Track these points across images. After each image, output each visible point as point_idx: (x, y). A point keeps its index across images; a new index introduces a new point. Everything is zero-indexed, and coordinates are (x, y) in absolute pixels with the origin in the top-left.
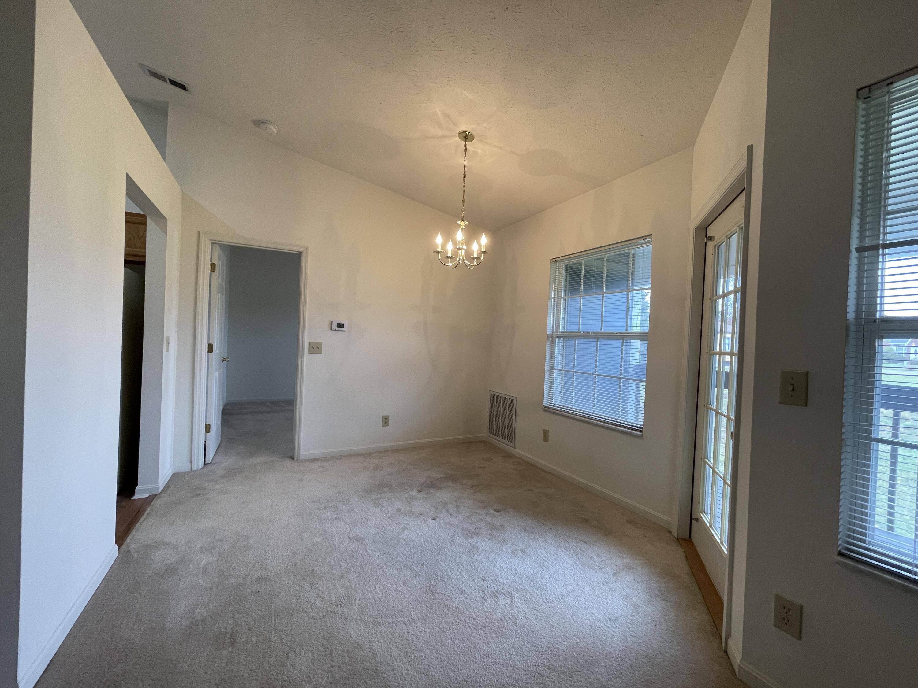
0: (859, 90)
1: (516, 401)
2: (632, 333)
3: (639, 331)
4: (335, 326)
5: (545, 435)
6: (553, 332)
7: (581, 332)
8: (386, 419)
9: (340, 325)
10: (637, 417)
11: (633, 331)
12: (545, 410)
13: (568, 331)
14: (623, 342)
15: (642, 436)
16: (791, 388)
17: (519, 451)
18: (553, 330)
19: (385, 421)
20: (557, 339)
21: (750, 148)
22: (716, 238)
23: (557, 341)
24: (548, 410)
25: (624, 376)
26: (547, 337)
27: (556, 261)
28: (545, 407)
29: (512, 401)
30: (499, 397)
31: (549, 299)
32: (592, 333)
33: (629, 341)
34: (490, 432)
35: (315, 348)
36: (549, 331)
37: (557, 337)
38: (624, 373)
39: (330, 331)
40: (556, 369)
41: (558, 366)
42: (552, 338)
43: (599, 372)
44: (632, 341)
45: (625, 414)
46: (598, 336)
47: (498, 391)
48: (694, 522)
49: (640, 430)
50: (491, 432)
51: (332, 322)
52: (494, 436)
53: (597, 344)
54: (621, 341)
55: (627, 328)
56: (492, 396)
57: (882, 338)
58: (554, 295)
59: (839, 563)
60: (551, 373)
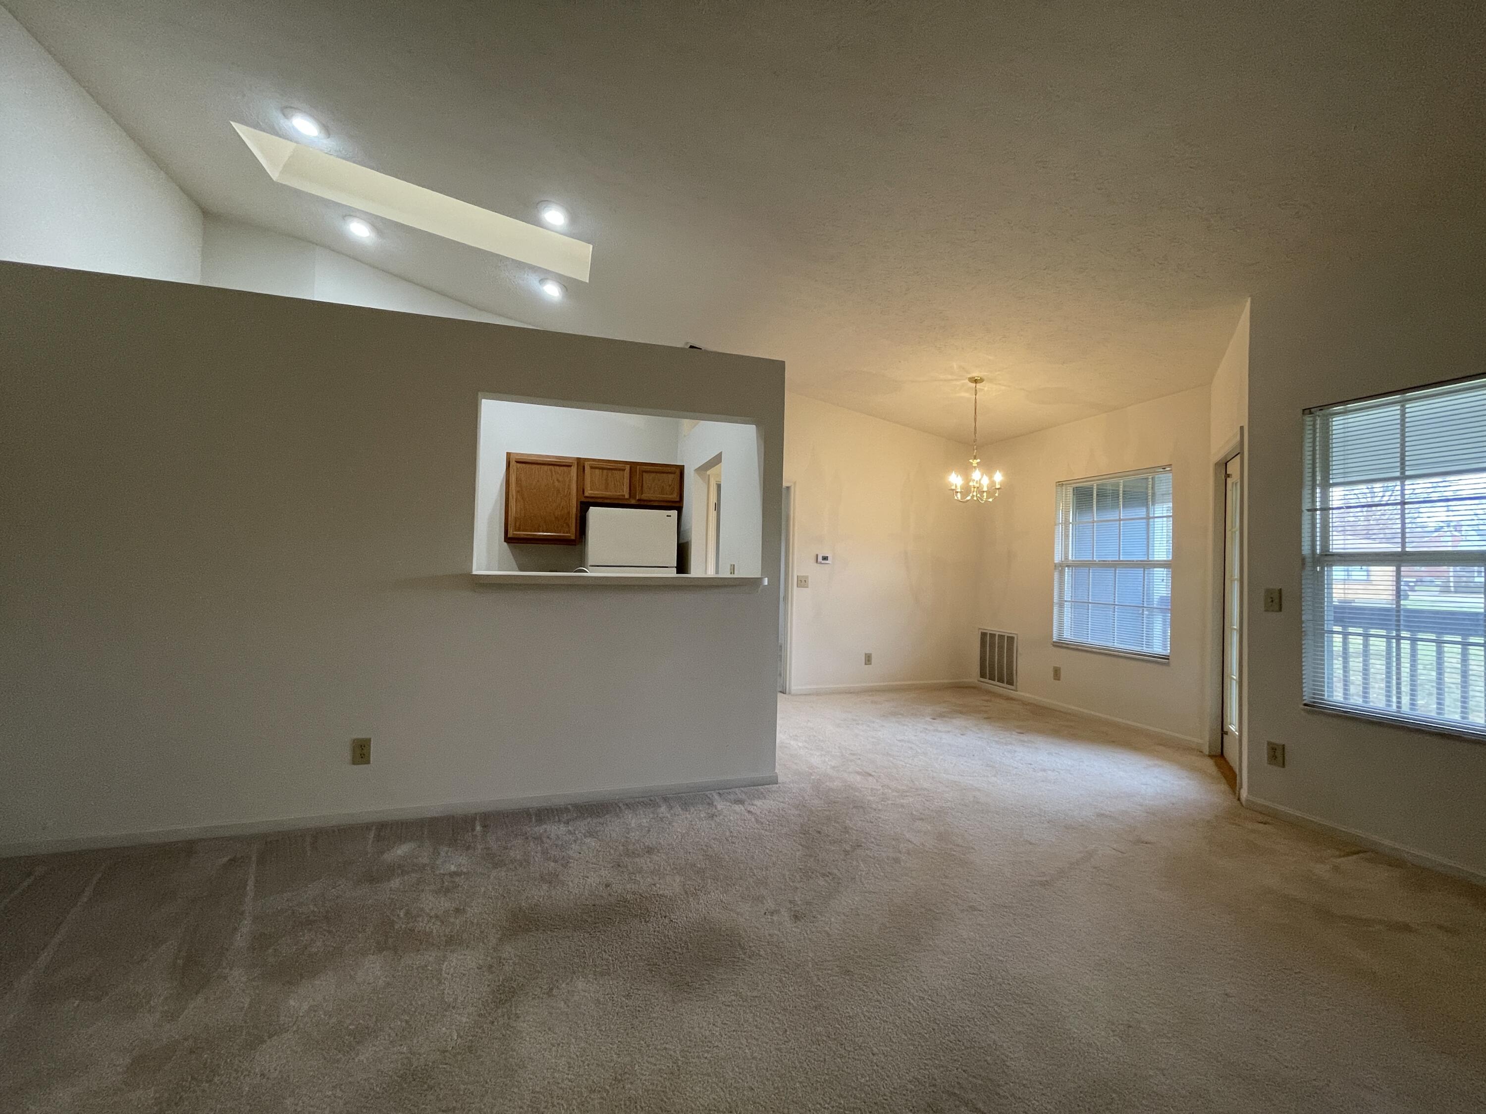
0: (1304, 410)
1: (1017, 639)
2: (1154, 561)
3: (1165, 559)
4: (820, 559)
5: (1057, 673)
6: (1062, 561)
7: (1095, 561)
8: (869, 657)
9: (825, 558)
10: (1165, 646)
11: (1155, 559)
12: (1054, 646)
13: (1076, 559)
14: (1144, 571)
15: (1169, 663)
16: (1271, 600)
17: (1022, 693)
18: (1062, 559)
19: (868, 659)
20: (1066, 568)
21: (1242, 428)
22: (1233, 476)
23: (1066, 571)
24: (1060, 645)
25: (1148, 604)
26: (1055, 566)
27: (1063, 484)
28: (1054, 642)
29: (1011, 639)
30: (992, 636)
31: (1055, 525)
32: (1109, 561)
33: (1151, 569)
34: (981, 677)
35: (803, 582)
36: (1057, 558)
37: (1067, 566)
38: (1147, 602)
39: (815, 564)
40: (1066, 601)
41: (1067, 596)
42: (1061, 567)
43: (1118, 602)
44: (1155, 569)
45: (1149, 645)
46: (1115, 565)
47: (992, 628)
48: (1225, 736)
49: (1166, 658)
50: (983, 675)
51: (817, 555)
52: (987, 680)
53: (1115, 573)
54: (1142, 569)
55: (1148, 556)
56: (984, 635)
57: (1332, 565)
58: (1062, 521)
59: (1304, 710)
60: (1061, 606)
